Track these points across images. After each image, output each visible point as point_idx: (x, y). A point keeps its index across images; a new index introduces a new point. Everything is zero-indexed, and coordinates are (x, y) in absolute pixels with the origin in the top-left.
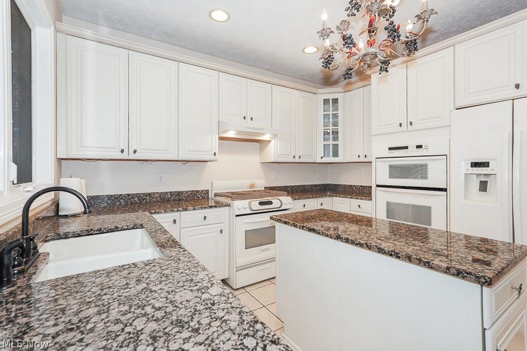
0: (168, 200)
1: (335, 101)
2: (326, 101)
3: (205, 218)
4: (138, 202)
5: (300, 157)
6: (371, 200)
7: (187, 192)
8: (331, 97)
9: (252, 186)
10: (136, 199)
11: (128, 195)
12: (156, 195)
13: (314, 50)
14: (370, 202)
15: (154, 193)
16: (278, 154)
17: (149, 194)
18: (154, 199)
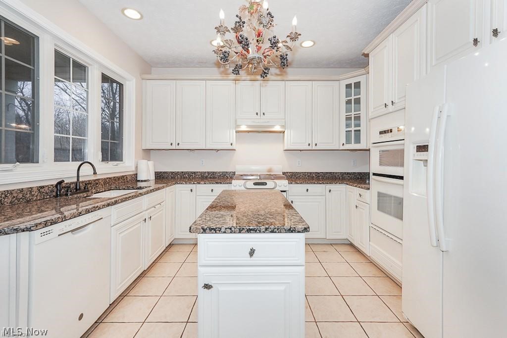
0: (206, 177)
1: (358, 85)
2: (348, 86)
3: (212, 190)
4: (188, 177)
5: (316, 145)
6: (369, 189)
7: (219, 172)
8: (352, 81)
9: (270, 170)
10: (187, 175)
11: (182, 172)
12: (198, 174)
13: (311, 44)
14: (368, 191)
15: (197, 172)
16: (292, 142)
17: (194, 173)
18: (197, 176)
